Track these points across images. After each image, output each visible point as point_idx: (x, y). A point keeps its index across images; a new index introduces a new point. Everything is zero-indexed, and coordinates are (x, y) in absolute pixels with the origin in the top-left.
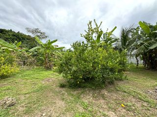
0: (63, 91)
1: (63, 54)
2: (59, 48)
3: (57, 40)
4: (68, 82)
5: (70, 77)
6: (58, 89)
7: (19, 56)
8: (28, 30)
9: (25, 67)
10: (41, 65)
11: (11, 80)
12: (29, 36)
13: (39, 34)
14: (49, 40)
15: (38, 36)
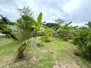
0: (78, 58)
1: (76, 31)
2: (73, 28)
3: (71, 22)
4: (83, 53)
5: (85, 50)
6: (73, 55)
7: (53, 33)
8: (55, 21)
9: (55, 38)
10: (62, 38)
11: (50, 43)
12: (56, 23)
13: (60, 21)
14: (66, 24)
15: (59, 22)
